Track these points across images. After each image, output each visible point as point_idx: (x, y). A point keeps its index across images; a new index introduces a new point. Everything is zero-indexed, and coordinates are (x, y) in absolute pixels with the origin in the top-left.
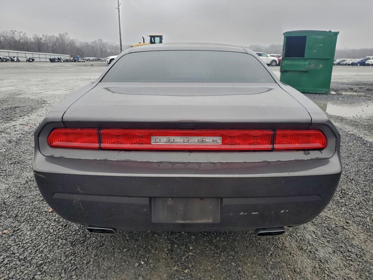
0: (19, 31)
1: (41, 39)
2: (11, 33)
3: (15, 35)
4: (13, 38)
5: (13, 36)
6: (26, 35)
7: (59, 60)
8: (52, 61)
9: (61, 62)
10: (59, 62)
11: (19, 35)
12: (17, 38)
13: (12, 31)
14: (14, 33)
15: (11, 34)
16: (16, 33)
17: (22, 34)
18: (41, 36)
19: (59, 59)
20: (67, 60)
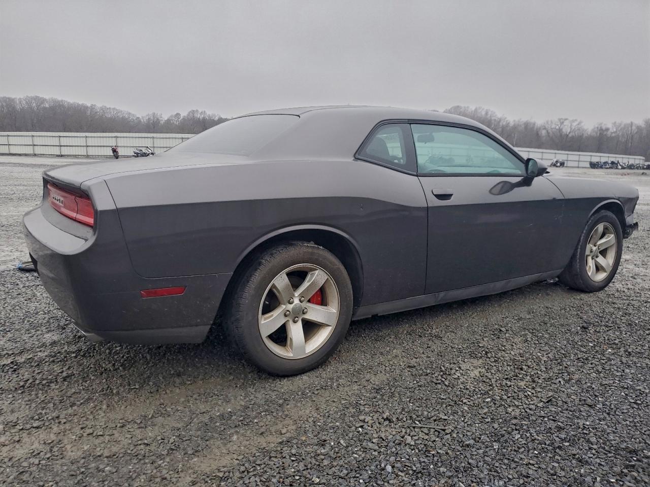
0: (571, 119)
1: (607, 129)
2: (559, 123)
3: (565, 125)
4: (560, 130)
5: (561, 127)
6: (583, 124)
7: (614, 165)
8: (594, 166)
9: (617, 168)
10: (612, 168)
11: (570, 125)
12: (566, 129)
13: (560, 120)
14: (563, 122)
15: (558, 125)
16: (566, 123)
17: (575, 124)
18: (610, 126)
19: (613, 163)
20: (630, 166)
